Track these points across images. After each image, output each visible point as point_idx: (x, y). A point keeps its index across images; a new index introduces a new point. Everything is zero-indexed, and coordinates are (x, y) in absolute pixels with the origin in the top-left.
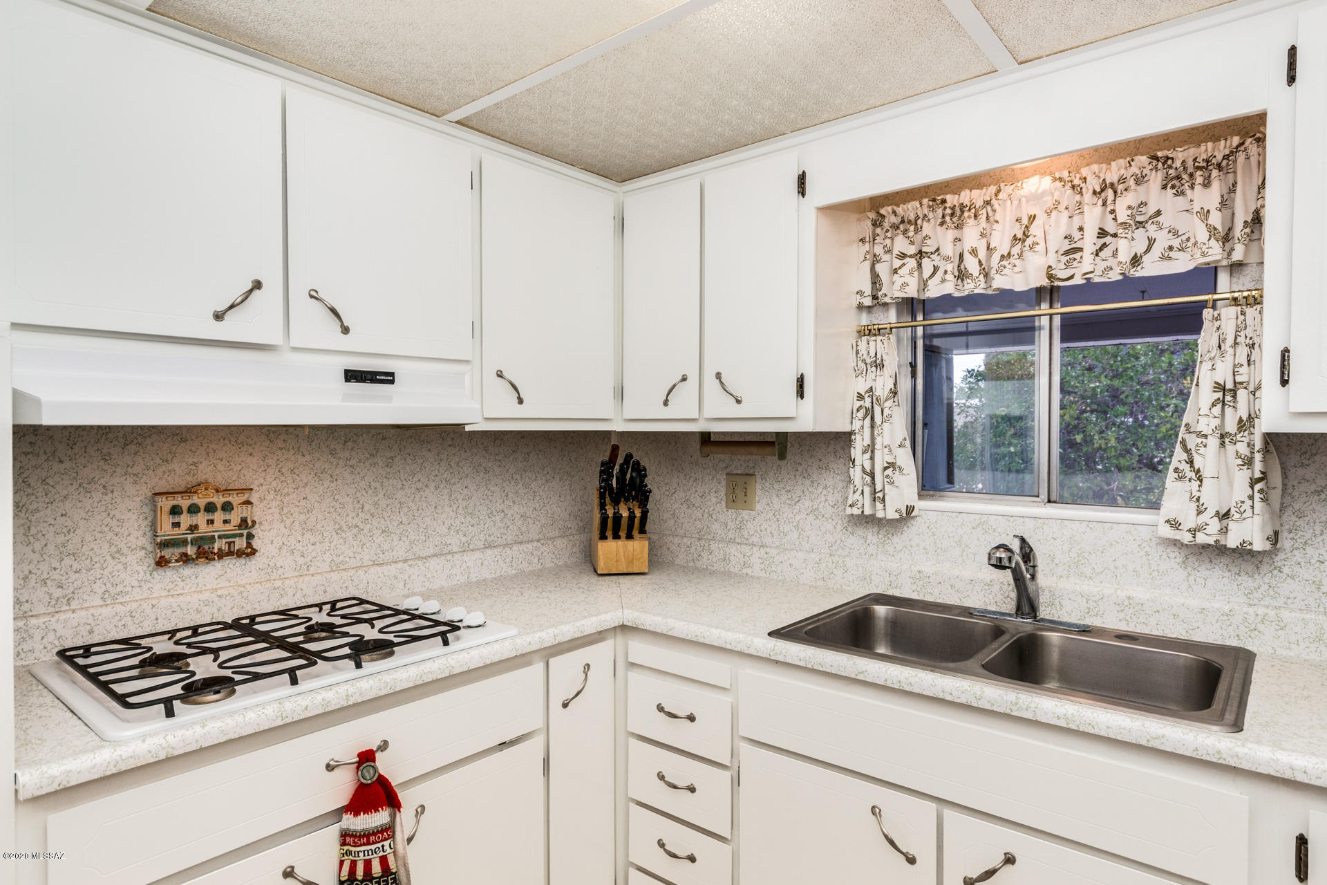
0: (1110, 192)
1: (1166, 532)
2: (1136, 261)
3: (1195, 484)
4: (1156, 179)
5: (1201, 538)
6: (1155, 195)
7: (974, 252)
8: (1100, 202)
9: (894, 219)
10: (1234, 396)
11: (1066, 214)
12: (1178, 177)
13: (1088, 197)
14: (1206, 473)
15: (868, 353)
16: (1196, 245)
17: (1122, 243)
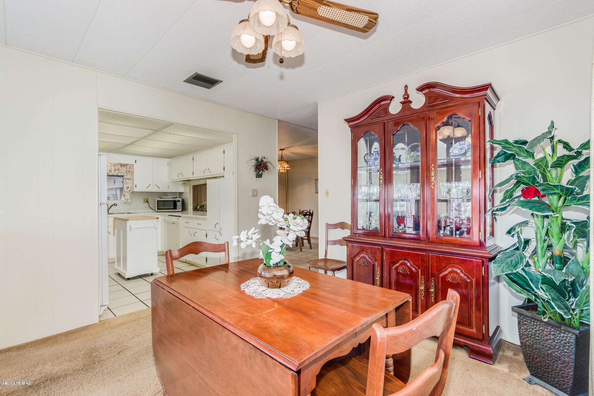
1: (122, 202)
3: (125, 197)
4: (119, 165)
5: (126, 202)
6: (120, 168)
8: (114, 167)
10: (128, 188)
11: (109, 167)
12: (122, 166)
13: (112, 166)
16: (124, 173)
17: (117, 172)
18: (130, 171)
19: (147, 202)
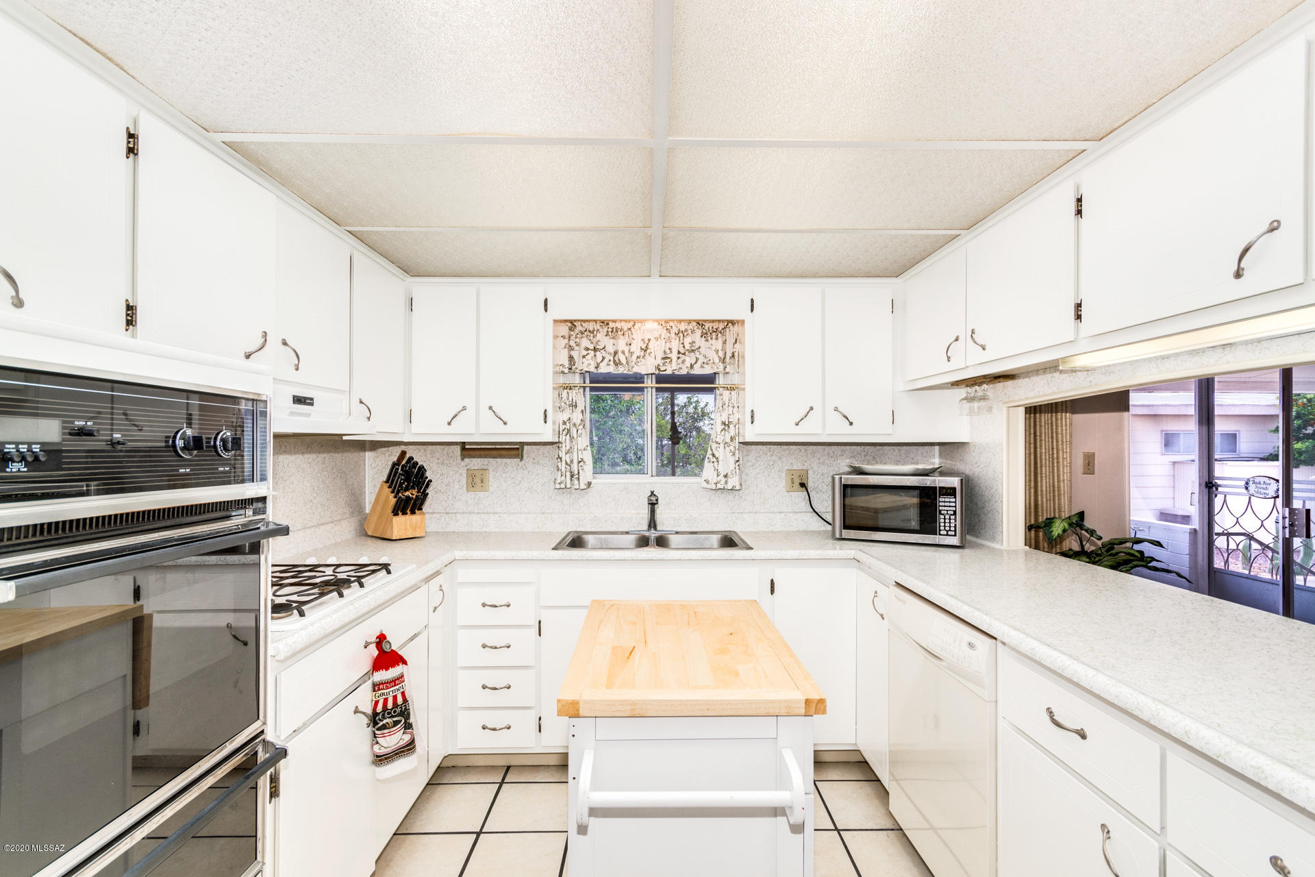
0: (681, 335)
1: (705, 485)
2: (692, 366)
3: (716, 464)
4: (699, 332)
5: (719, 486)
6: (700, 342)
7: (623, 352)
8: (678, 339)
9: (581, 328)
10: (729, 427)
11: (664, 341)
12: (706, 333)
13: (673, 335)
14: (720, 459)
15: (568, 399)
16: (714, 363)
17: (687, 359)
18: (736, 354)
19: (803, 485)
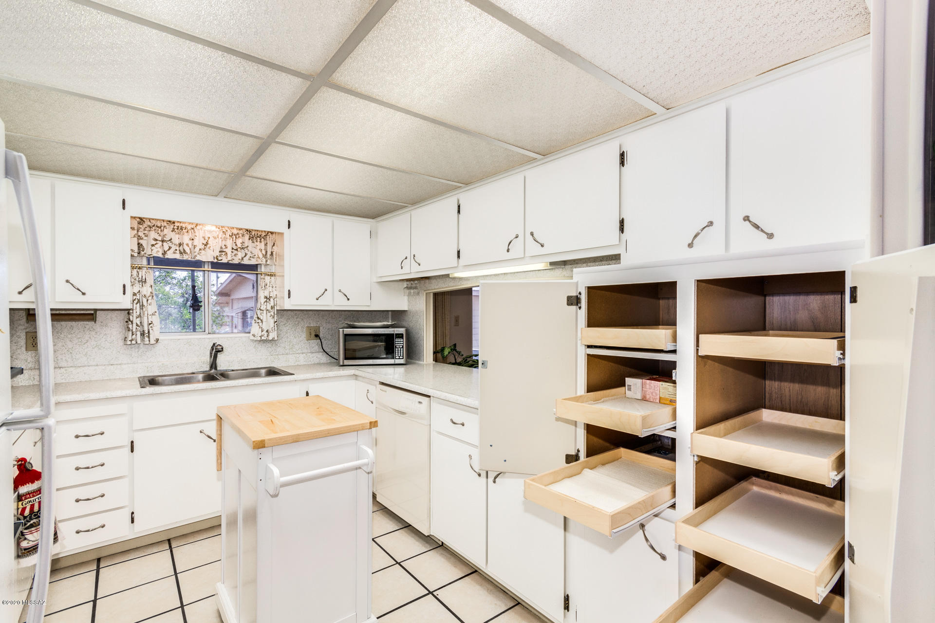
0: (234, 237)
1: (252, 338)
2: (242, 259)
3: (261, 324)
4: (247, 237)
5: (263, 338)
6: (248, 243)
7: (187, 245)
8: (232, 239)
9: (149, 223)
10: (270, 300)
11: (221, 240)
12: (253, 238)
13: (228, 236)
14: (264, 320)
15: (138, 276)
16: (259, 257)
17: (239, 253)
18: (274, 253)
19: (317, 336)
